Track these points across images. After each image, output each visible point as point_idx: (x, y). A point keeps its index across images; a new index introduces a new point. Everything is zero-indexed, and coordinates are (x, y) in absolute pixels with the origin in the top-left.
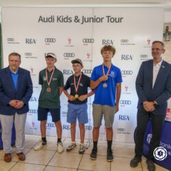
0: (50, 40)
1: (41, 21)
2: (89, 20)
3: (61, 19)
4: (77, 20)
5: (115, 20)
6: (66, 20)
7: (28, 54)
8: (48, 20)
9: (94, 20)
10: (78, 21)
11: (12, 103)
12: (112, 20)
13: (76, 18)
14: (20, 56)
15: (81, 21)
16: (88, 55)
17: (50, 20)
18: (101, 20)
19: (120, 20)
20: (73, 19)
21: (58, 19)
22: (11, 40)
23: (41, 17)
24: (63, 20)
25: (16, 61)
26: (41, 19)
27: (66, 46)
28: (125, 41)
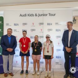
0: (25, 24)
2: (41, 15)
3: (29, 15)
4: (36, 15)
5: (52, 15)
6: (31, 15)
7: (15, 30)
8: (24, 16)
9: (44, 15)
11: (8, 49)
12: (51, 15)
13: (36, 14)
14: (12, 30)
15: (38, 16)
16: (41, 30)
17: (25, 15)
18: (46, 15)
19: (54, 15)
20: (35, 15)
21: (28, 15)
22: (7, 24)
23: (21, 14)
25: (10, 32)
26: (21, 15)
27: (32, 26)
28: (57, 23)
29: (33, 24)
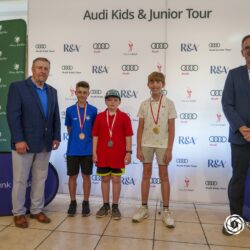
0: (101, 46)
1: (88, 18)
2: (160, 15)
3: (117, 14)
4: (141, 15)
5: (199, 14)
6: (125, 16)
7: (67, 68)
8: (98, 16)
9: (169, 15)
10: (144, 17)
12: (195, 15)
13: (141, 12)
14: (49, 62)
15: (148, 17)
17: (102, 16)
18: (178, 15)
19: (207, 14)
20: (136, 14)
21: (114, 14)
22: (41, 47)
23: (87, 12)
24: (121, 16)
26: (88, 15)
27: (125, 54)
28: (214, 46)
29: (131, 46)
